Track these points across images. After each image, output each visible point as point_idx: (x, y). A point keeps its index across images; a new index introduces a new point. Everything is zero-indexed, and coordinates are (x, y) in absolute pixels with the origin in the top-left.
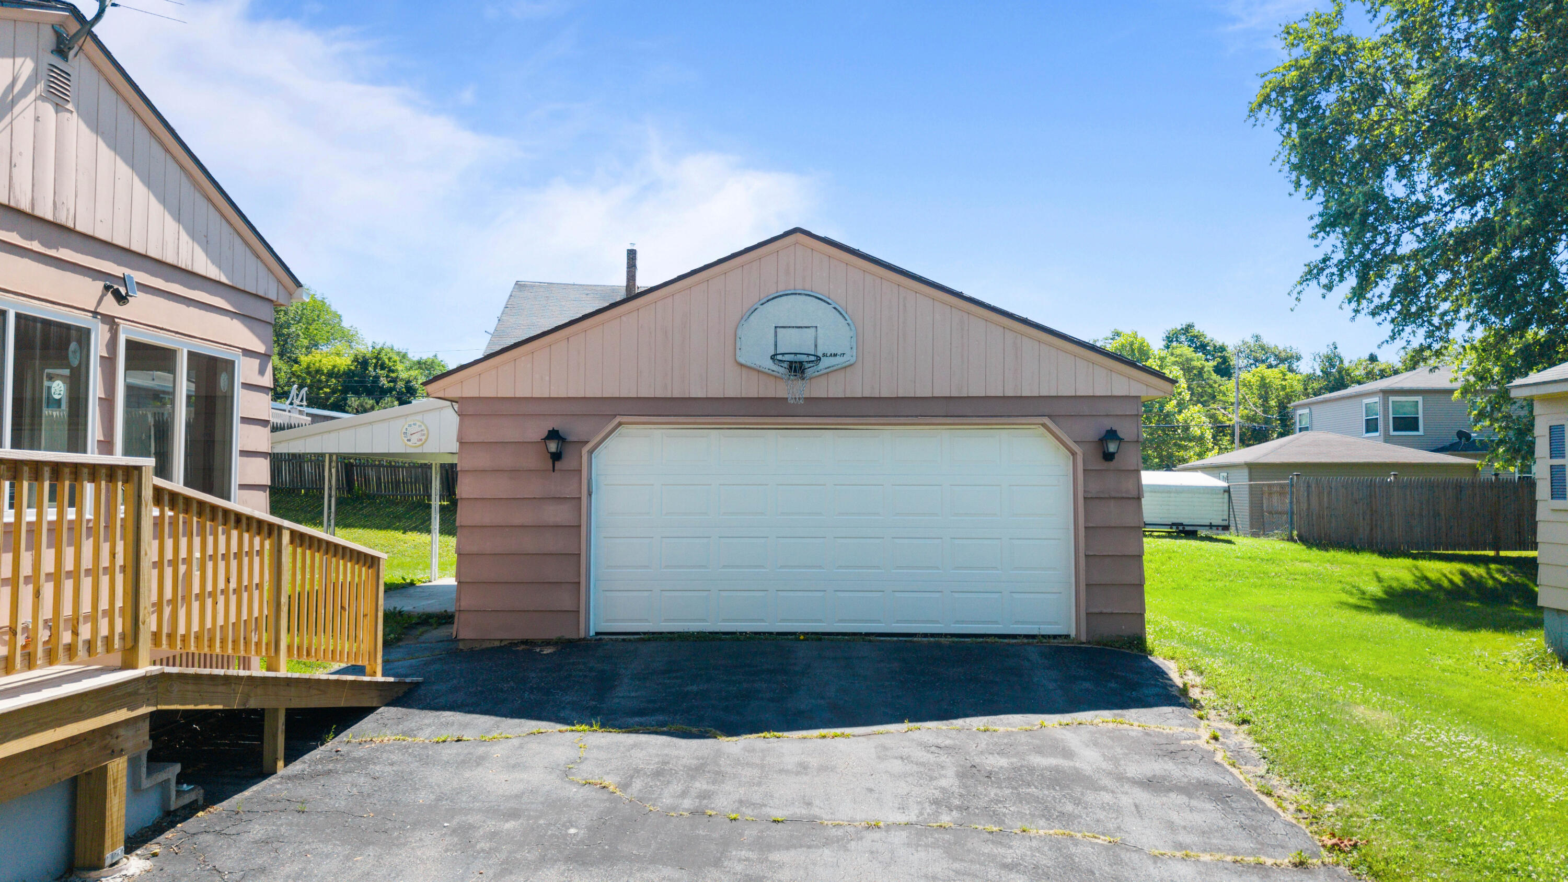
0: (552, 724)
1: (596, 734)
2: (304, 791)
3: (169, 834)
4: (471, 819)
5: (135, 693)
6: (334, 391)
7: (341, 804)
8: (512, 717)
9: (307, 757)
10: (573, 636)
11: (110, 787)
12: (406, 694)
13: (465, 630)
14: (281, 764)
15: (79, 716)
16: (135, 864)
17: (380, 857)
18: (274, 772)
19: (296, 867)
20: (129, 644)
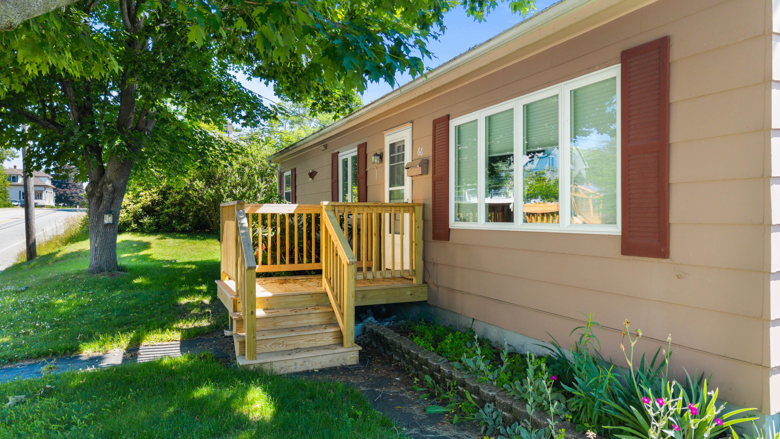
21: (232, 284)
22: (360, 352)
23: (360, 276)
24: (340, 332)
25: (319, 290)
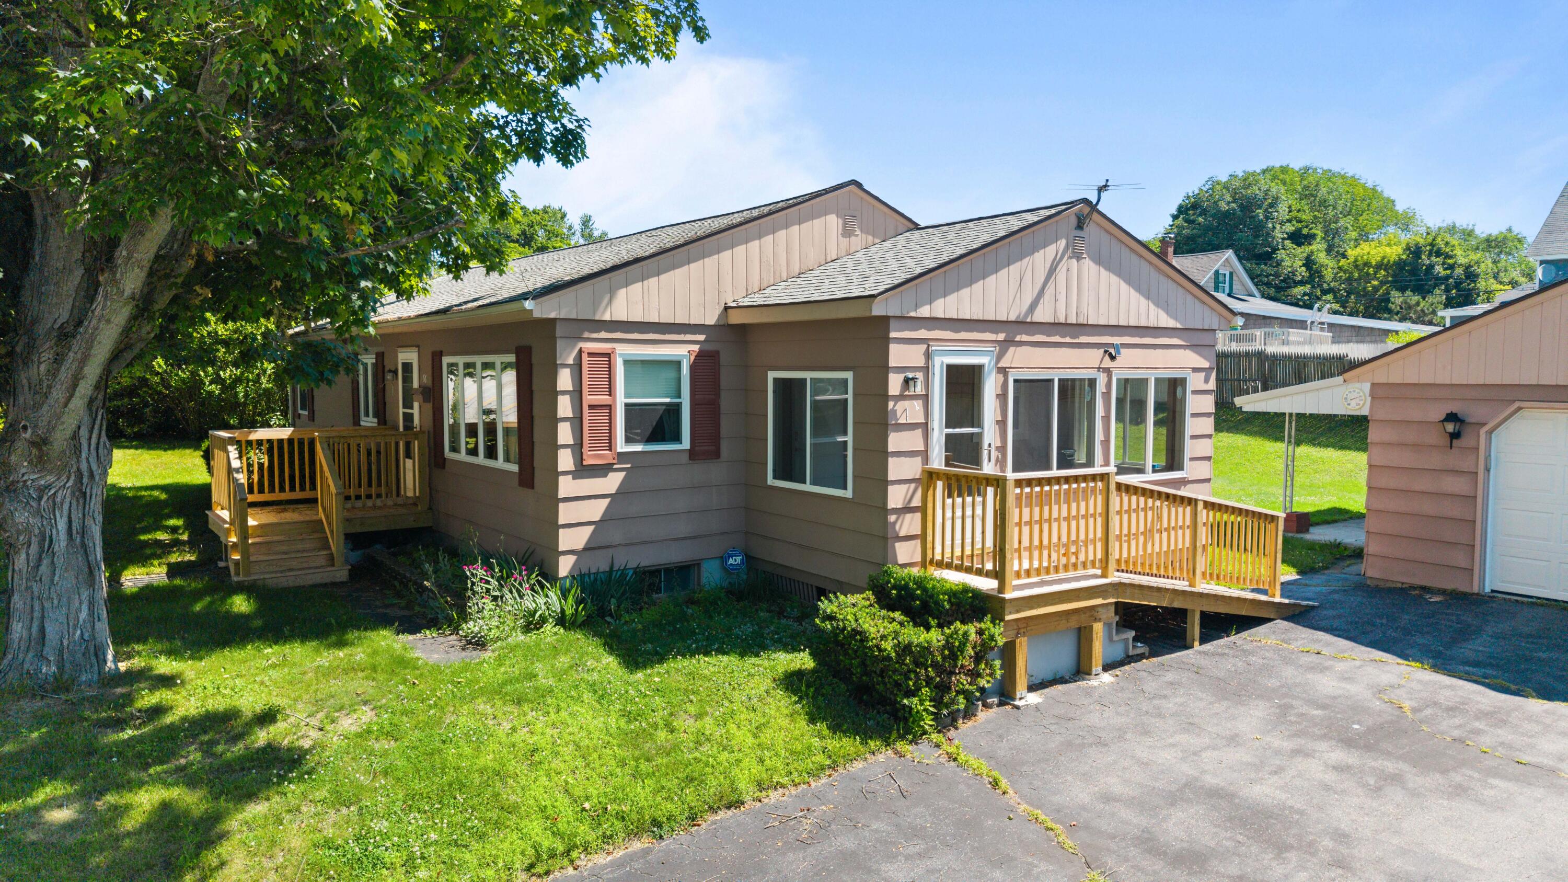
0: (1395, 657)
1: (1426, 672)
2: (1204, 661)
3: (1127, 667)
4: (1294, 703)
5: (1106, 591)
6: (1382, 283)
7: (1222, 674)
8: (1367, 646)
9: (1215, 642)
10: (1468, 590)
11: (1094, 636)
12: (1301, 613)
13: (1372, 570)
14: (1197, 643)
15: (1078, 599)
16: (1107, 678)
17: (1229, 708)
18: (1192, 647)
19: (1182, 700)
20: (1104, 565)
21: (225, 515)
22: (350, 570)
23: (349, 505)
24: (332, 554)
25: (315, 518)
